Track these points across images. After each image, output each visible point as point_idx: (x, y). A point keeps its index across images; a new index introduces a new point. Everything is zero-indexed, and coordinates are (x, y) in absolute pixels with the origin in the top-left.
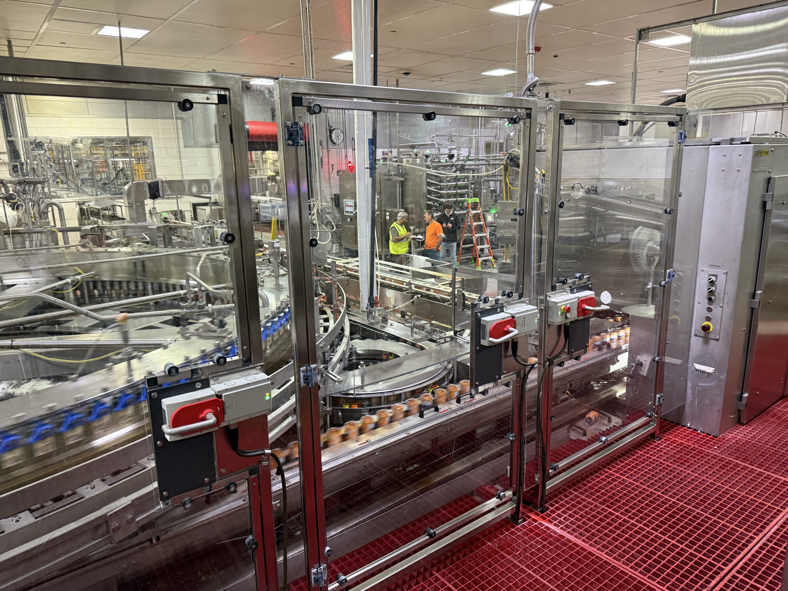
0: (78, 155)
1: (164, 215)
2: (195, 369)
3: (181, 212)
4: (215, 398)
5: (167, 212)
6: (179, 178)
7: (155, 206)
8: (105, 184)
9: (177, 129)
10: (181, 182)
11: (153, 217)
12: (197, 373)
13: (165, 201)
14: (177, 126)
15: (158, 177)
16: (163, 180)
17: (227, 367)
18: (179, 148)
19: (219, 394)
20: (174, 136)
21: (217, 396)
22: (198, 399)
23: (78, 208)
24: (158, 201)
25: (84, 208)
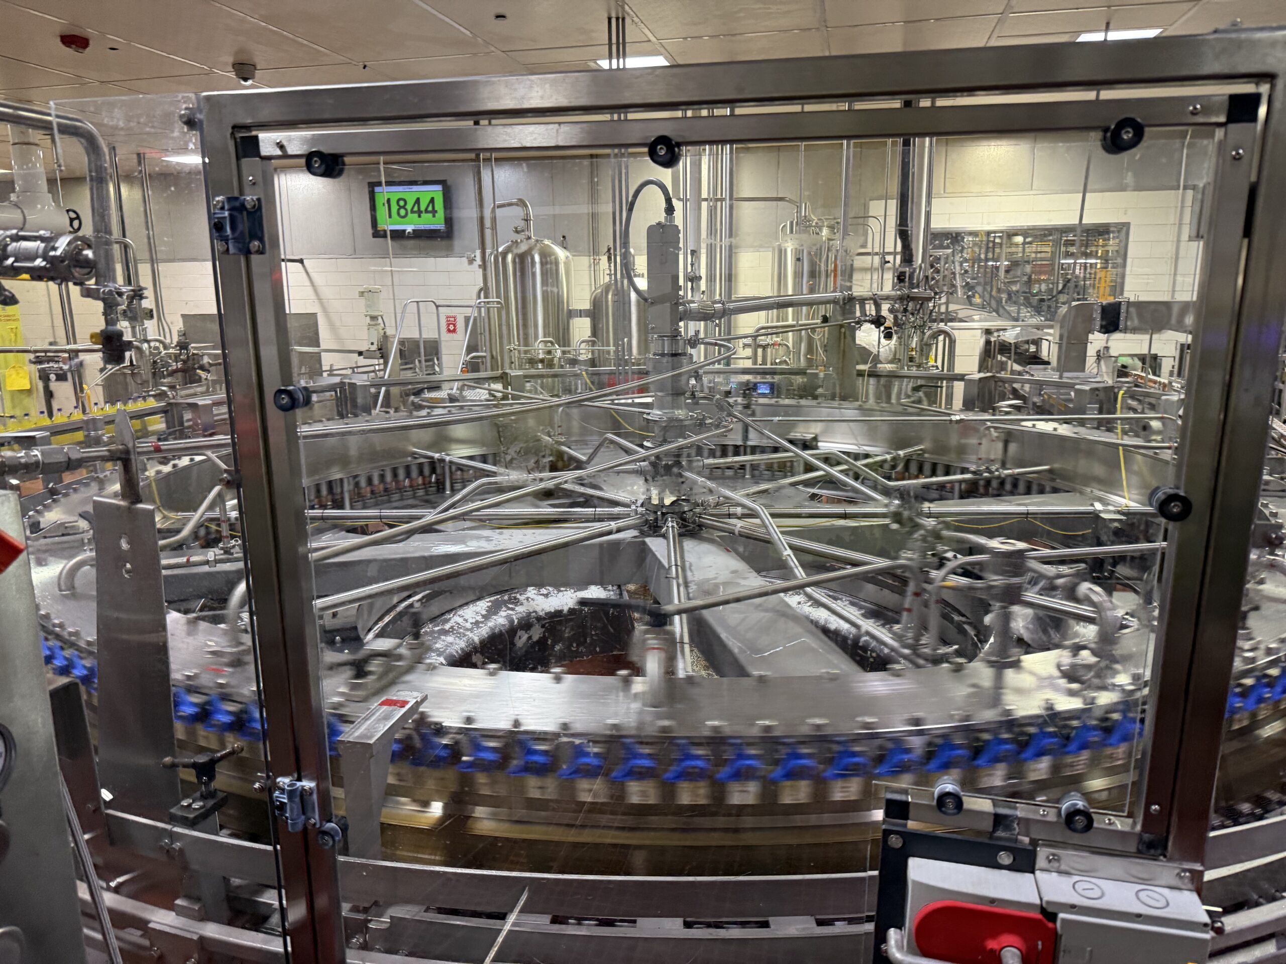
0: (1012, 254)
1: (1123, 361)
2: (1006, 817)
3: (1155, 357)
4: (1037, 915)
5: (1132, 356)
6: (1166, 298)
7: (1110, 344)
8: (1042, 300)
9: (1182, 207)
10: (1167, 305)
11: (1102, 363)
12: (1009, 828)
13: (1129, 336)
14: (1183, 202)
15: (1126, 294)
16: (1132, 299)
17: (1091, 839)
18: (1179, 241)
19: (1050, 909)
20: (1172, 218)
21: (1043, 910)
22: (993, 901)
23: (982, 342)
24: (1117, 336)
25: (993, 339)
